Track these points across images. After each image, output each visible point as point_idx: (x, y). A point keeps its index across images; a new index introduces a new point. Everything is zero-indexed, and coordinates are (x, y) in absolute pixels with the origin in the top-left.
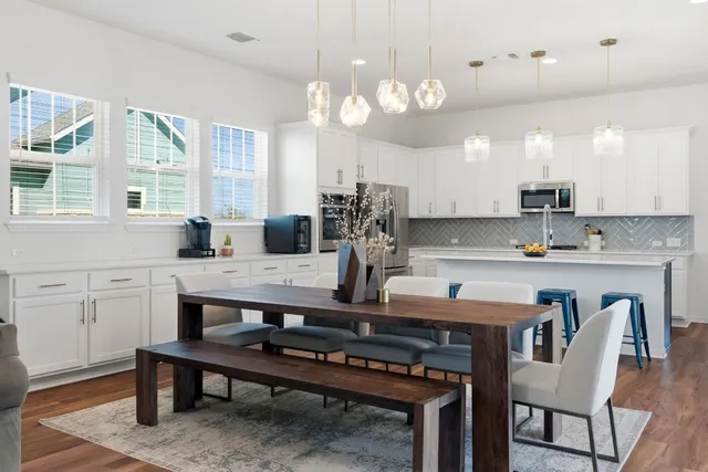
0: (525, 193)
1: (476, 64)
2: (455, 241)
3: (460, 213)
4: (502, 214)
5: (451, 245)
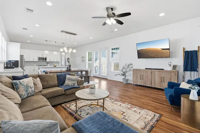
1: (46, 41)
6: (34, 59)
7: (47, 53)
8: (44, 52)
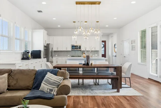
0: (72, 46)
1: (74, 22)
2: (56, 55)
3: (59, 50)
4: (68, 50)
5: (56, 56)
6: (67, 48)
7: (75, 39)
8: (72, 38)
